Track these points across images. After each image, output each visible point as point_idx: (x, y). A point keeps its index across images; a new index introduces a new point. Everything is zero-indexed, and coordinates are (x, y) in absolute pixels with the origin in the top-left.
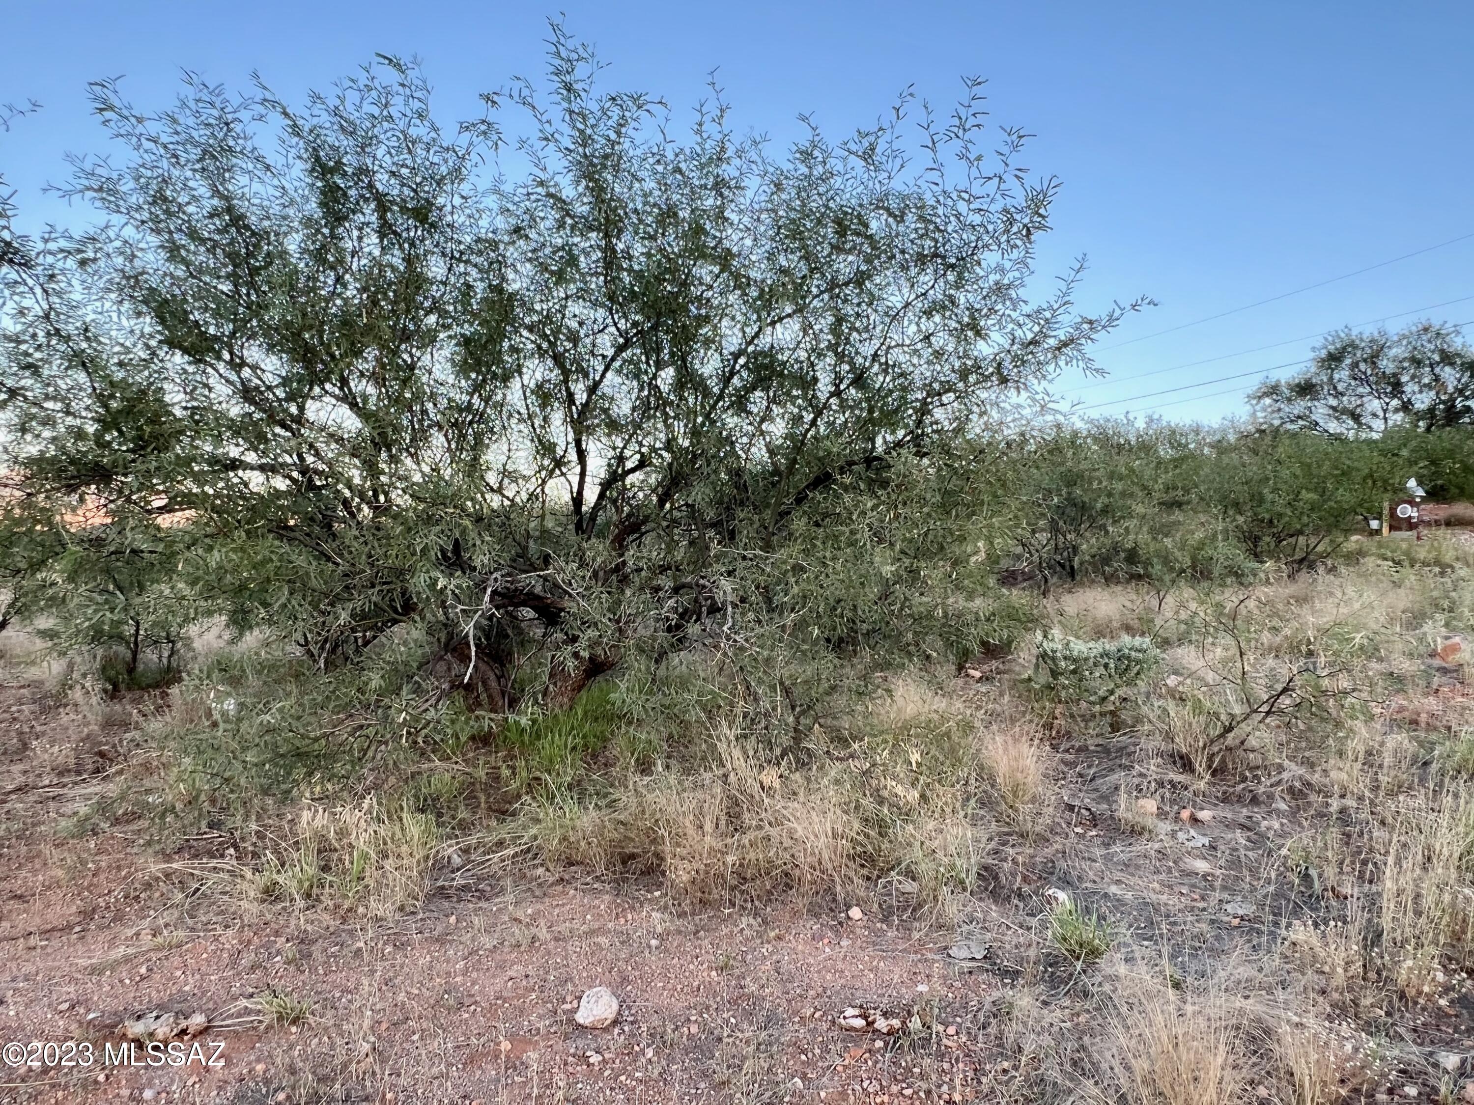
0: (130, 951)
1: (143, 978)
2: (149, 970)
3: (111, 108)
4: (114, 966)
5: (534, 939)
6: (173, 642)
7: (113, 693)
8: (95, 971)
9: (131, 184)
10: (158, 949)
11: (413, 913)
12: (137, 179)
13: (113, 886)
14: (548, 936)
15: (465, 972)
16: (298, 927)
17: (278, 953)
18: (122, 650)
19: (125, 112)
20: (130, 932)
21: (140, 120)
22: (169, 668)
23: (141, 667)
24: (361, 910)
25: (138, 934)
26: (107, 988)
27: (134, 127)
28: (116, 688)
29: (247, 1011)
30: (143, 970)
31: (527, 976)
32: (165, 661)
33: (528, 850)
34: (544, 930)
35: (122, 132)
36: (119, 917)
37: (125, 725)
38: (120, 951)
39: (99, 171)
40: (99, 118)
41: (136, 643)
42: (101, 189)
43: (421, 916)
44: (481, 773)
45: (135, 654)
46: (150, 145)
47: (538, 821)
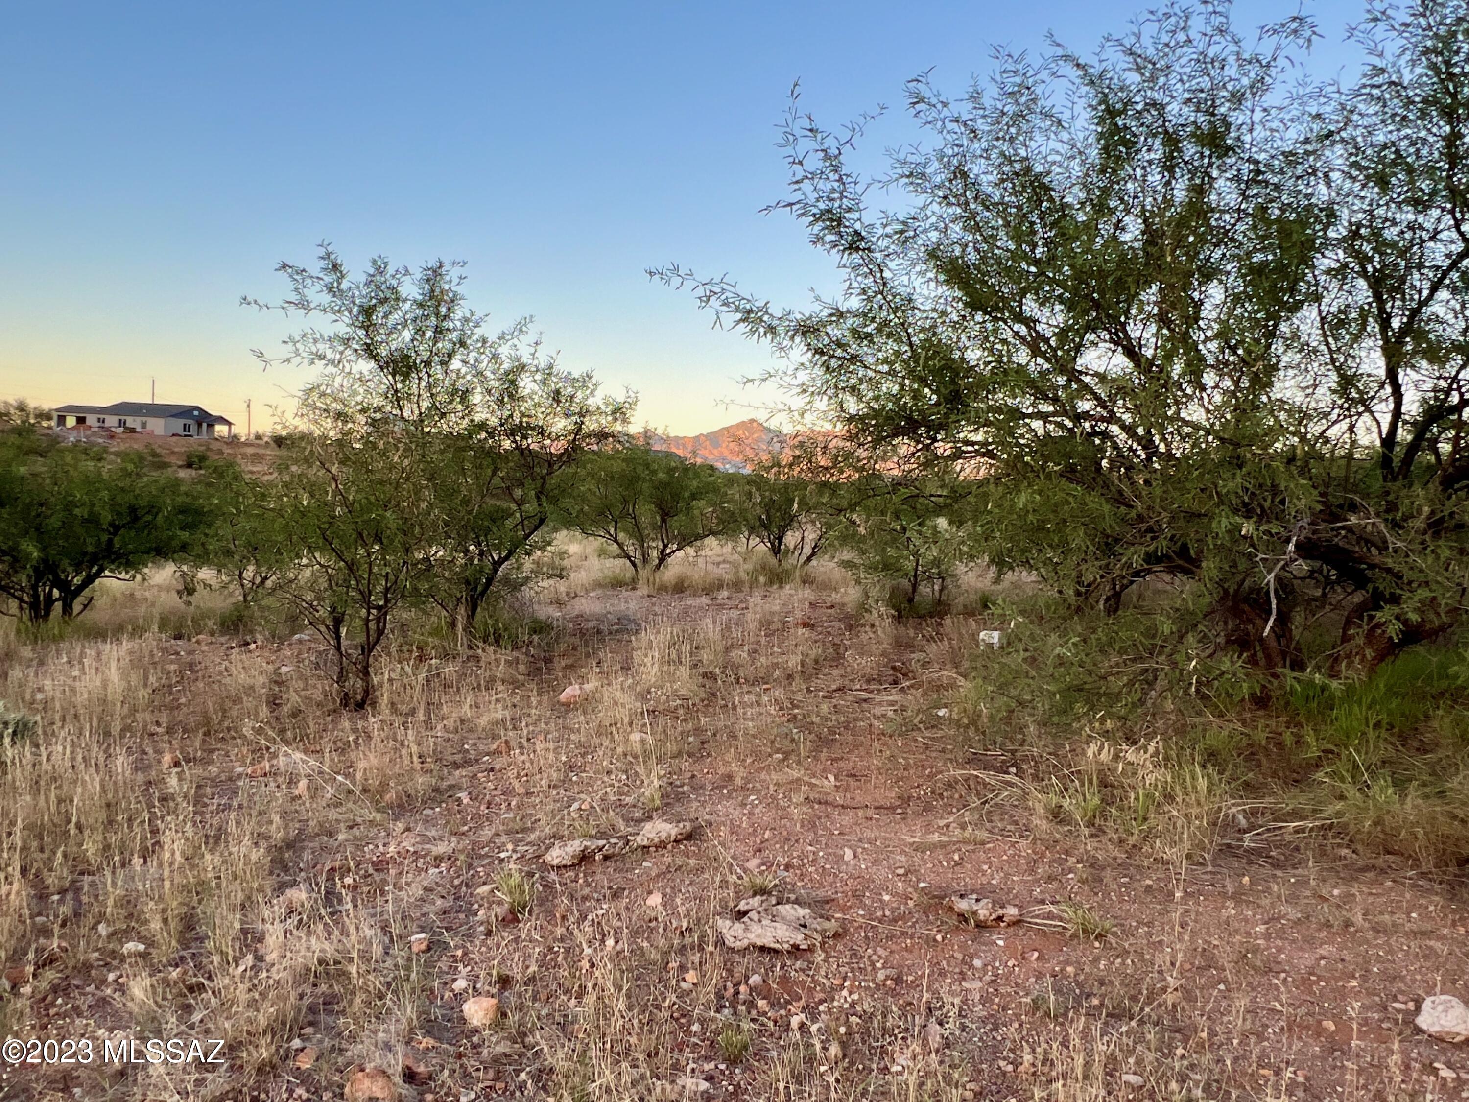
0: (944, 839)
1: (957, 864)
2: (961, 859)
3: (922, 100)
4: (933, 847)
5: (1348, 924)
6: (943, 579)
7: (899, 618)
8: (919, 848)
9: (936, 165)
10: (965, 842)
11: (1201, 864)
12: (940, 160)
13: (921, 781)
14: (1367, 925)
15: (1267, 936)
16: (1087, 852)
17: (1071, 871)
18: (905, 583)
19: (934, 101)
20: (942, 823)
21: (945, 105)
22: (939, 602)
23: (917, 598)
24: (1146, 849)
25: (947, 826)
26: (930, 865)
27: (939, 112)
28: (900, 616)
29: (1050, 916)
30: (956, 857)
31: (1343, 960)
32: (937, 594)
33: (1331, 826)
34: (1360, 917)
35: (930, 119)
36: (929, 808)
37: (911, 646)
38: (935, 837)
39: (910, 158)
40: (913, 112)
41: (915, 576)
42: (911, 174)
43: (1210, 869)
44: (1261, 736)
45: (915, 587)
46: (951, 126)
47: (1342, 797)
